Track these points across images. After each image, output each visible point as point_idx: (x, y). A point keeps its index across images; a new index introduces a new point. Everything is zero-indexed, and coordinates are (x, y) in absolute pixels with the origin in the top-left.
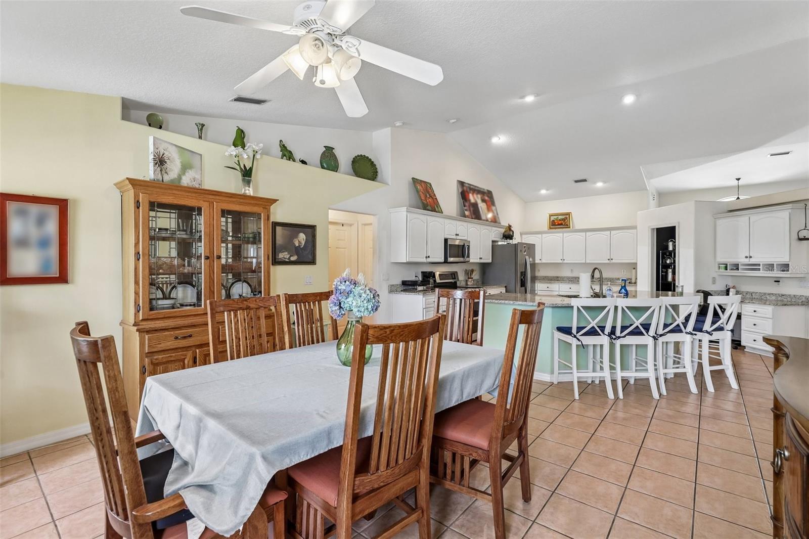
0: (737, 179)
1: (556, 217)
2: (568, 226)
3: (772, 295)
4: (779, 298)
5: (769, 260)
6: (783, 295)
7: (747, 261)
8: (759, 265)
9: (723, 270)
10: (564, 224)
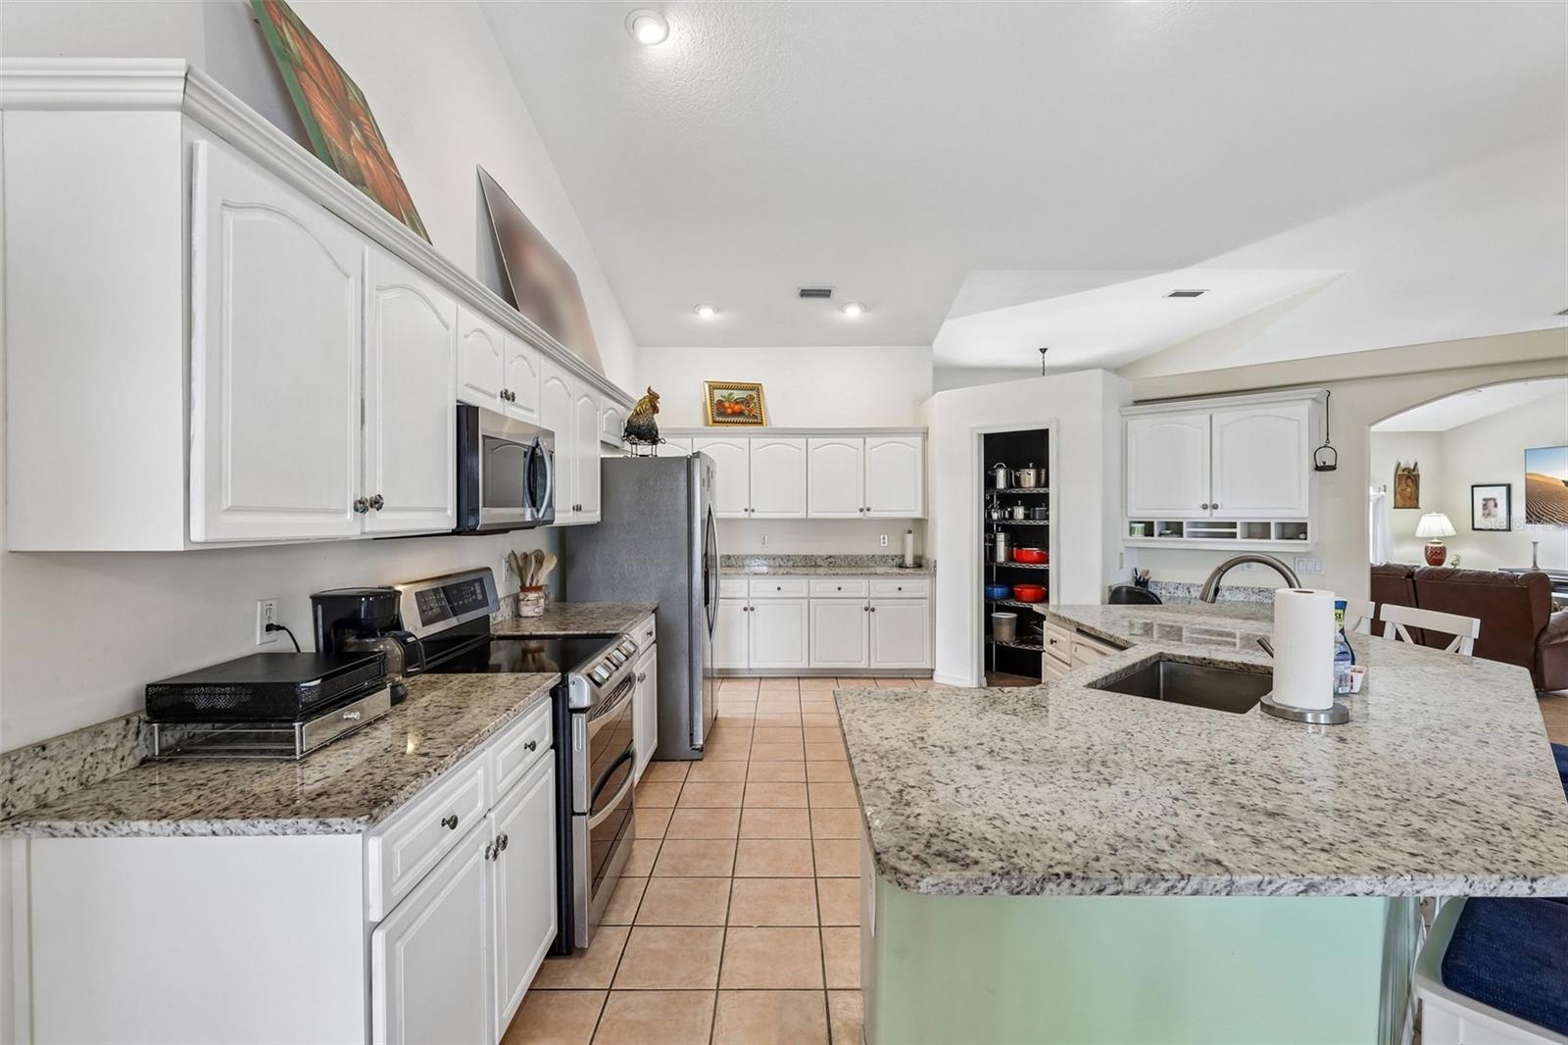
0: (1041, 350)
1: (726, 393)
2: (756, 419)
3: (1235, 592)
4: (1254, 598)
5: (1257, 515)
6: (1261, 591)
7: (1206, 516)
8: (1233, 525)
9: (1139, 535)
10: (746, 413)
